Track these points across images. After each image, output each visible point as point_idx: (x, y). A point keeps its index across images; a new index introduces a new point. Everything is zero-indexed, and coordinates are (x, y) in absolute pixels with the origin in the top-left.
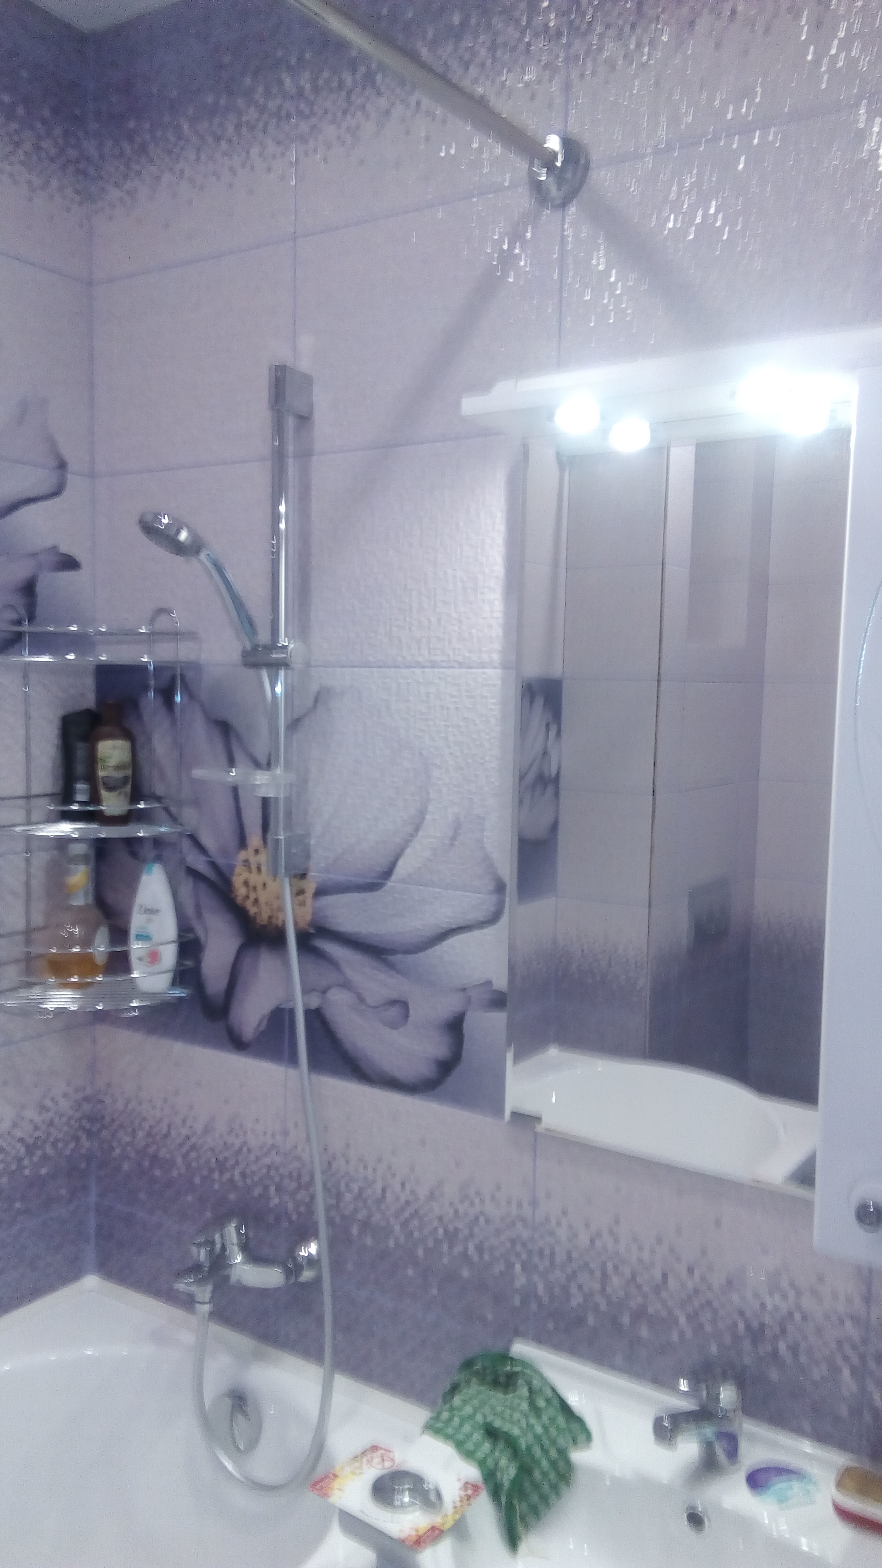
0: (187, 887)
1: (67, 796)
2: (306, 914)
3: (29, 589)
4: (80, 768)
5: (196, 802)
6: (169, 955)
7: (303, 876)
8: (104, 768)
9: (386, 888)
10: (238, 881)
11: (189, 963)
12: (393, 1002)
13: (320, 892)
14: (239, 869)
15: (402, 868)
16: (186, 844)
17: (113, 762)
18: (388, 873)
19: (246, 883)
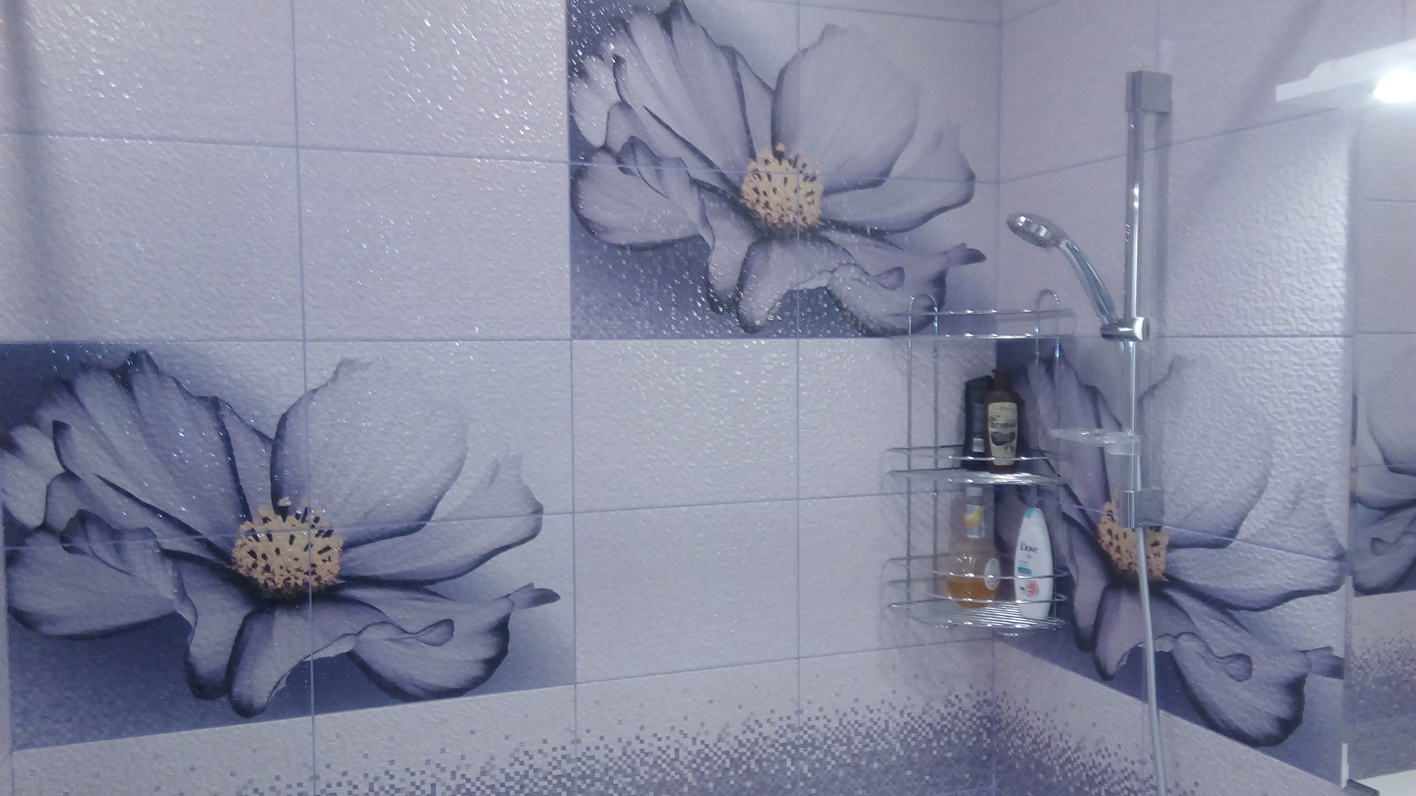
0: (1062, 532)
1: (966, 448)
2: (1159, 565)
3: (940, 281)
4: (977, 425)
5: (1070, 458)
6: (1045, 588)
7: (1158, 529)
8: (994, 426)
9: (1232, 545)
10: (1103, 529)
11: (1064, 598)
12: (1239, 656)
13: (1173, 546)
14: (1104, 518)
15: (1246, 530)
16: (1062, 493)
17: (1001, 421)
18: (1233, 533)
19: (1110, 532)
